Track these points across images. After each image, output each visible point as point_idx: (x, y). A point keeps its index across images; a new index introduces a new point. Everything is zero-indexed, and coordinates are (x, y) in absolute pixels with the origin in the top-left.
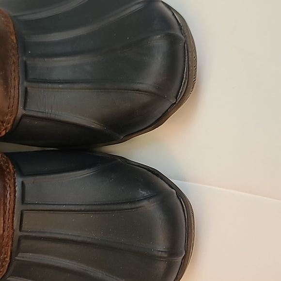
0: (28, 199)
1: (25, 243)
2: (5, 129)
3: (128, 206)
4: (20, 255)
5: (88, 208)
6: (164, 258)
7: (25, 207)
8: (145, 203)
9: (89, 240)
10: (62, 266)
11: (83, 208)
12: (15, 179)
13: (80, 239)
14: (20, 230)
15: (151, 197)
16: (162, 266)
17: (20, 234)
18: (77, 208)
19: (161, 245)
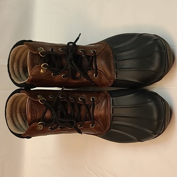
0: (114, 104)
1: (115, 118)
2: (111, 84)
3: (144, 105)
4: (113, 122)
5: (133, 106)
6: (156, 120)
7: (113, 107)
8: (149, 103)
9: (134, 116)
10: (126, 125)
11: (131, 106)
12: (110, 98)
13: (131, 116)
14: (113, 114)
15: (151, 101)
16: (156, 123)
17: (113, 115)
18: (129, 106)
19: (155, 116)
